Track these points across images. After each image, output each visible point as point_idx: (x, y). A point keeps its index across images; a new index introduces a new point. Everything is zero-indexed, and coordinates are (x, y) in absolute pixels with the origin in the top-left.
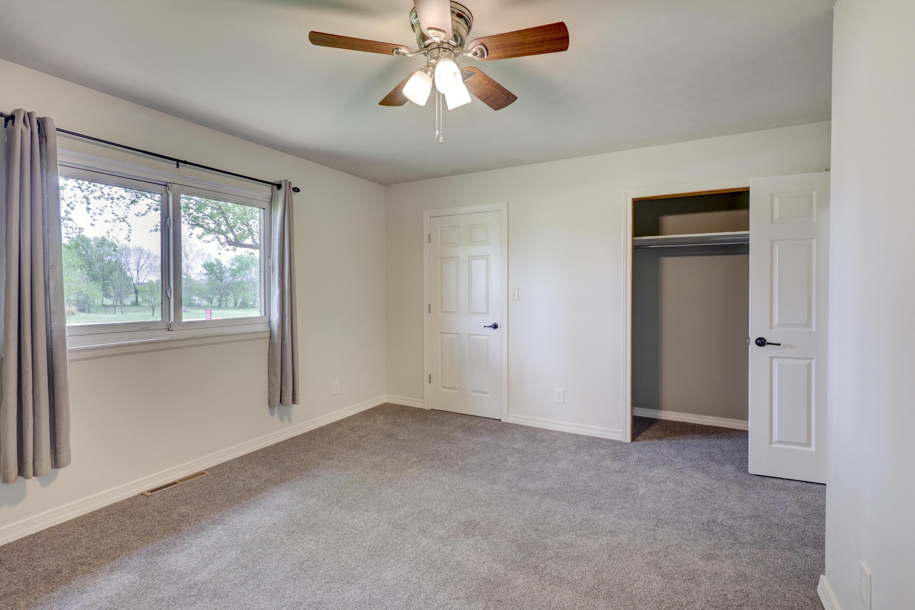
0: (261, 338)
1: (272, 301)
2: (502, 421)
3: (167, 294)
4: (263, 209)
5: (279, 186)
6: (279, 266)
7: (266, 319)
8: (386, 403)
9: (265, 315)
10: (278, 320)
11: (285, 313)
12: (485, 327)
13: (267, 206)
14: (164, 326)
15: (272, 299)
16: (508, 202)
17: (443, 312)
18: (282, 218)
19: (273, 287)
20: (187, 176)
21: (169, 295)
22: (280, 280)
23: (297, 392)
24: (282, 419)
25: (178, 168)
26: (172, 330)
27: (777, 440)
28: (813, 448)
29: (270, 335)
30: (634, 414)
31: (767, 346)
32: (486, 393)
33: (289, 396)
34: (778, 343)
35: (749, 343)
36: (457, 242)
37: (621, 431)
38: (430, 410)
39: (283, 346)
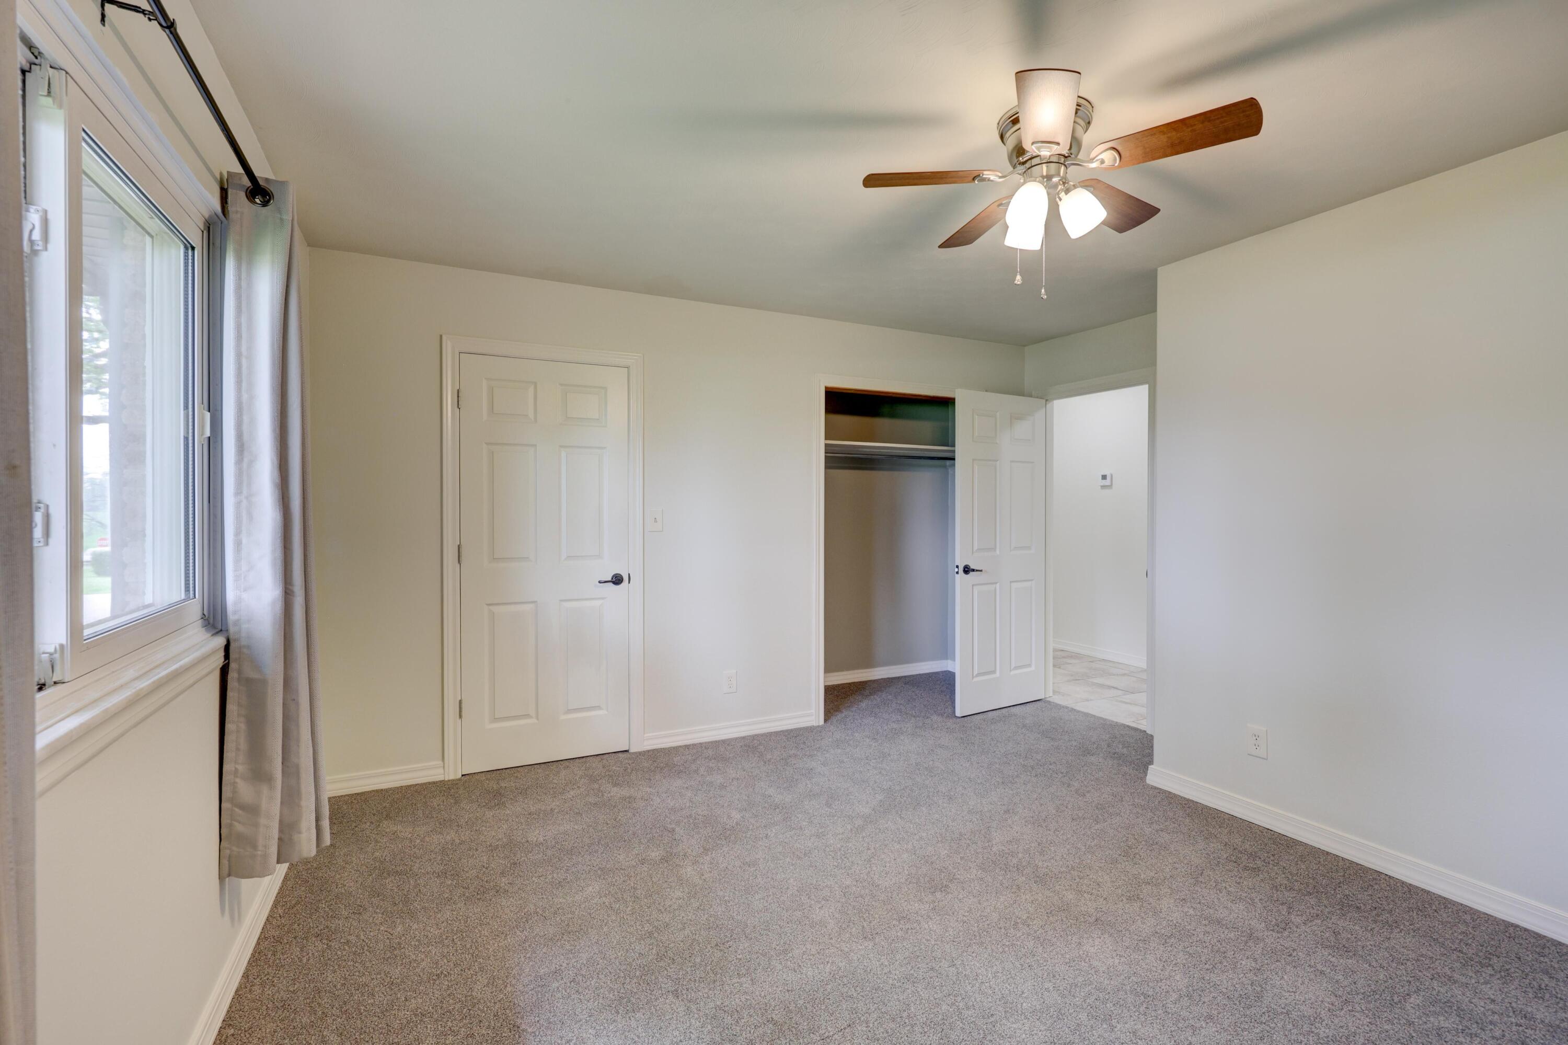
1: (239, 550)
2: (631, 751)
5: (264, 195)
6: (276, 438)
9: (190, 595)
10: (278, 607)
11: (292, 584)
12: (598, 583)
13: (198, 239)
17: (495, 560)
18: (282, 295)
19: (238, 503)
22: (279, 482)
24: (233, 919)
26: (57, 682)
27: (977, 673)
28: (997, 674)
29: (221, 662)
31: (971, 573)
32: (598, 708)
33: (309, 829)
34: (980, 569)
35: (957, 573)
36: (531, 415)
37: (813, 711)
38: (460, 780)
39: (288, 683)
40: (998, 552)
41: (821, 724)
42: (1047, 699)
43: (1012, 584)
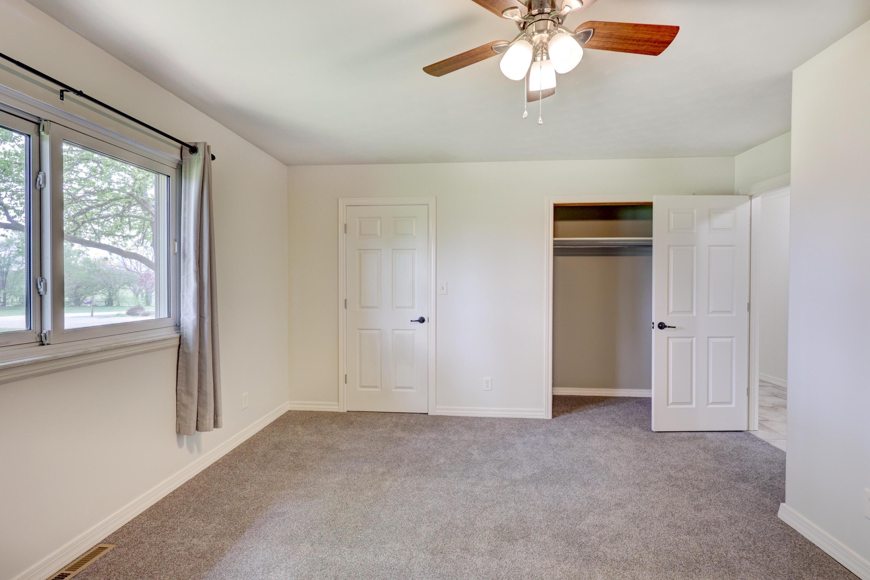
0: (168, 348)
1: (183, 298)
2: (429, 414)
3: (38, 289)
4: (166, 177)
5: (194, 150)
6: (196, 252)
7: (171, 322)
8: (289, 411)
9: (169, 316)
10: (195, 323)
11: (203, 313)
12: (411, 321)
13: (173, 173)
14: (33, 337)
15: (183, 296)
16: (436, 197)
17: (362, 307)
18: (199, 191)
19: (184, 279)
20: (76, 115)
21: (41, 290)
22: (197, 270)
23: (219, 413)
24: (191, 451)
25: (63, 100)
26: (48, 344)
27: (672, 402)
28: (694, 405)
29: (178, 343)
30: (555, 394)
31: (666, 329)
32: (411, 388)
33: (210, 419)
34: (674, 326)
35: (653, 327)
36: (379, 234)
37: (544, 409)
38: (346, 412)
39: (201, 355)
40: (694, 314)
41: (549, 419)
42: (750, 432)
43: (710, 339)
